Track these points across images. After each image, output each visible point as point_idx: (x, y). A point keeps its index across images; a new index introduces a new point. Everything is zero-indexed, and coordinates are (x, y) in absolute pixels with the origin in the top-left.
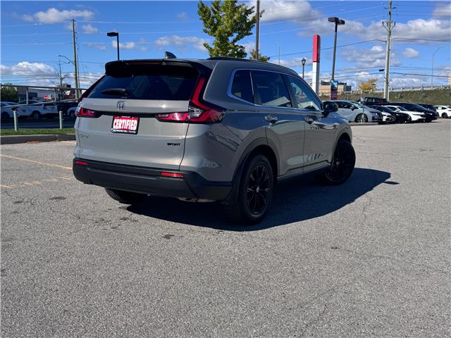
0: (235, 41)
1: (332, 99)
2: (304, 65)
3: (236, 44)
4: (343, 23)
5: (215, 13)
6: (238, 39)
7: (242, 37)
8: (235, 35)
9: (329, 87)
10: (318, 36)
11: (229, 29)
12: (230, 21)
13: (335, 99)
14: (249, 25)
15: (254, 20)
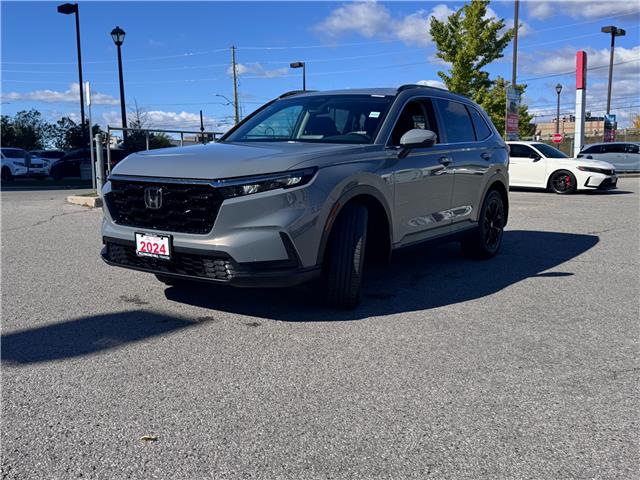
0: (479, 66)
1: (605, 141)
2: (559, 93)
3: (481, 70)
4: (623, 33)
5: (453, 31)
6: (483, 63)
7: (490, 61)
8: (481, 58)
9: (602, 123)
10: (584, 53)
11: (473, 52)
12: (475, 41)
13: (610, 140)
14: (500, 45)
15: (507, 38)
